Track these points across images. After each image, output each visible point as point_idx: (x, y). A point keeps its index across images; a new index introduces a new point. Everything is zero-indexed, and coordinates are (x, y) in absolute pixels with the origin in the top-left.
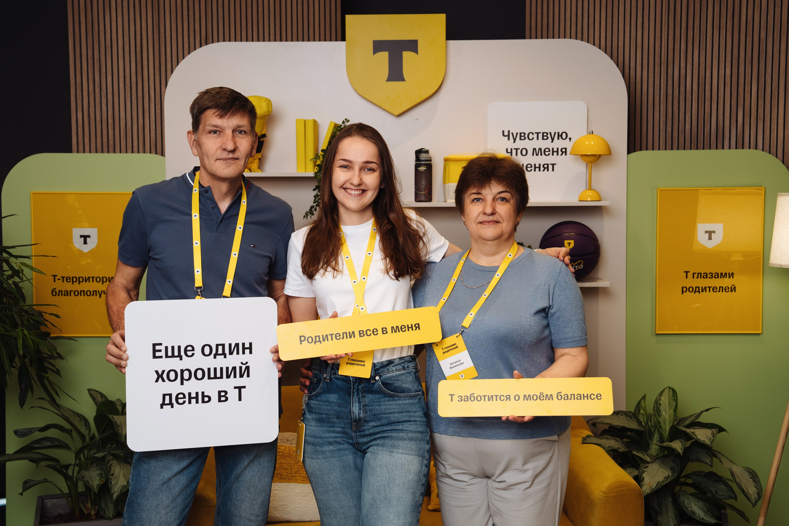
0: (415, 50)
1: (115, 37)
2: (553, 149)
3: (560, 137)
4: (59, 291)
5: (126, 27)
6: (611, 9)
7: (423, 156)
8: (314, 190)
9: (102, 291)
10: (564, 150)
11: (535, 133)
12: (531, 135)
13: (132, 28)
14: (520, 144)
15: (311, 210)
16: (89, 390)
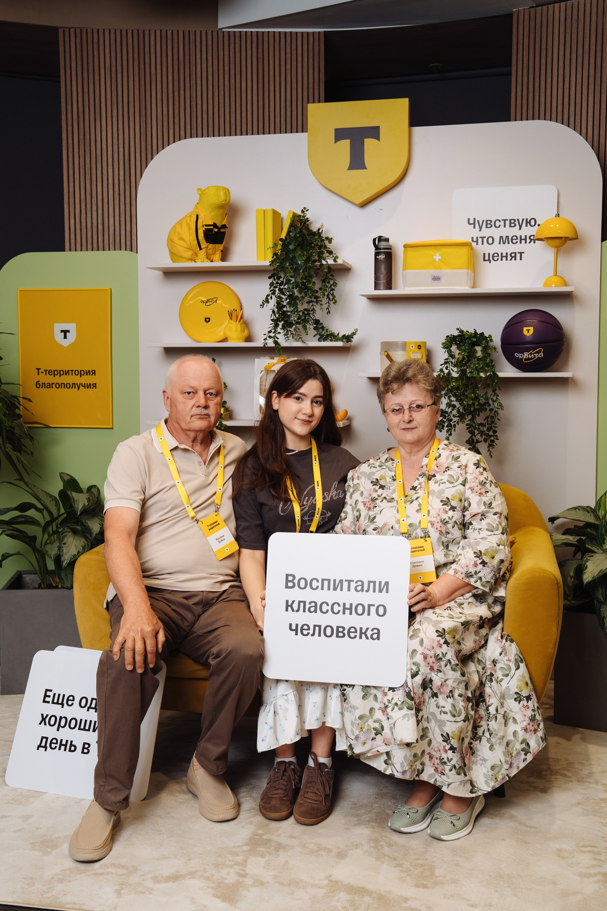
0: (378, 137)
1: (105, 146)
2: (521, 236)
3: (528, 224)
4: (42, 384)
5: (115, 136)
6: (599, 94)
7: (383, 244)
8: (270, 278)
9: (80, 384)
10: (532, 238)
11: (502, 220)
12: (497, 222)
13: (121, 137)
14: (486, 232)
15: (267, 298)
16: (61, 474)
